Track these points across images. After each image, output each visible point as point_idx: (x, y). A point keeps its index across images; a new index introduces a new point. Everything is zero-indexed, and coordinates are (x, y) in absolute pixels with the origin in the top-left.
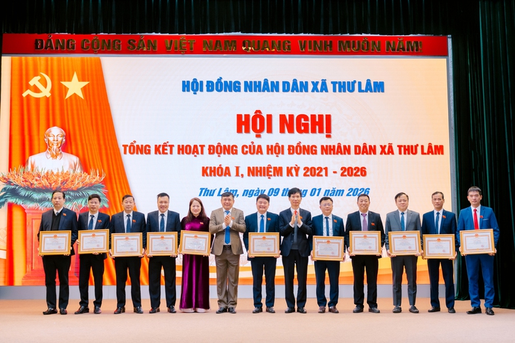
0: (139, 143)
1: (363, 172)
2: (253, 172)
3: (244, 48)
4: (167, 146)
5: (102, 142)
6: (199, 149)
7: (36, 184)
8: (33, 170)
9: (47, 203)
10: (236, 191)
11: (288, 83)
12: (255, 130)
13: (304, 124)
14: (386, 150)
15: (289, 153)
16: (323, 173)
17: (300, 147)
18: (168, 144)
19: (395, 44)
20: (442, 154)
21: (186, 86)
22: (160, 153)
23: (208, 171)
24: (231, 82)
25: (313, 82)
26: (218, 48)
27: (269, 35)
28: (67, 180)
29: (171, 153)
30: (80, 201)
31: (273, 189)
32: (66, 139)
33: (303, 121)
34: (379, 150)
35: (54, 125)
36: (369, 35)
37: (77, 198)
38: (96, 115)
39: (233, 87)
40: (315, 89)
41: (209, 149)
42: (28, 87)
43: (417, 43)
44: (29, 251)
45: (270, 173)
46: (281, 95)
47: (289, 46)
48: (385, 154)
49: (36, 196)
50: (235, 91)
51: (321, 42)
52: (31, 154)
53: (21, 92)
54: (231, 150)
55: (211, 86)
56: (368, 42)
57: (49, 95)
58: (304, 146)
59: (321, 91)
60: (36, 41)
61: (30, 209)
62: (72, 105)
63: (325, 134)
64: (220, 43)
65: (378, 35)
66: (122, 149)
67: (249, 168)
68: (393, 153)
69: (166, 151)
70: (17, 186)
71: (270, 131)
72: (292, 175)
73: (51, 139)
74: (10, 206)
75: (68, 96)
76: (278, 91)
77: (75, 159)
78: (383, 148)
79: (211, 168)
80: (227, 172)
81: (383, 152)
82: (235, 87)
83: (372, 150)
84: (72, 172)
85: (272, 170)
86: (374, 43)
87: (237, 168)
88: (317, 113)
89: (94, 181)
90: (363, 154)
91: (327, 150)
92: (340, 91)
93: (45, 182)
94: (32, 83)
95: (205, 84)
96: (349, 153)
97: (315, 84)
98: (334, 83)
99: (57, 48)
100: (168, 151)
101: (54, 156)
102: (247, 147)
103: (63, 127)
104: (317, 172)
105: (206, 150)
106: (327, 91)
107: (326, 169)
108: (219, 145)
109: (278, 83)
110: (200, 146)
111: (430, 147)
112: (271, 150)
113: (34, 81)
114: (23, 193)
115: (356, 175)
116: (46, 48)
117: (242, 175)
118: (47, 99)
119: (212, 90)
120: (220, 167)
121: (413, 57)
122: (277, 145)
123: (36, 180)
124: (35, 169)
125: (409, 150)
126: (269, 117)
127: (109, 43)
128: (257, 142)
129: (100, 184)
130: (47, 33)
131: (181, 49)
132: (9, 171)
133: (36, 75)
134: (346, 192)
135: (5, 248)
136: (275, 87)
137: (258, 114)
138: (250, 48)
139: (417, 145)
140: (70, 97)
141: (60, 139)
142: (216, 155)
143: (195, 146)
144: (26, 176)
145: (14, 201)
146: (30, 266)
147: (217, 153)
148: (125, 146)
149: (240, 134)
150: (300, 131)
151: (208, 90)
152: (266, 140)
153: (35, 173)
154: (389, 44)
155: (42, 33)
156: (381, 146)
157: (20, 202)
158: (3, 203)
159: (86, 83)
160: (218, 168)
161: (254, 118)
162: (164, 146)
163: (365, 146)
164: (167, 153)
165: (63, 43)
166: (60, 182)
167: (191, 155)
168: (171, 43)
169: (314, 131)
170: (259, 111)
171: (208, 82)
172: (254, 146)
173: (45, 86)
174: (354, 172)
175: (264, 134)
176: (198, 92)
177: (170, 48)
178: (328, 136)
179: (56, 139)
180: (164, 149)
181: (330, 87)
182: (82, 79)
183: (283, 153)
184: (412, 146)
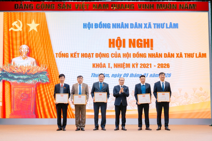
1: (168, 66)
2: (116, 66)
3: (112, 8)
4: (76, 54)
6: (91, 55)
7: (16, 71)
8: (14, 65)
9: (20, 80)
10: (109, 75)
11: (133, 24)
16: (149, 66)
17: (139, 54)
18: (77, 53)
19: (183, 6)
20: (206, 57)
22: (73, 57)
23: (95, 65)
24: (106, 24)
25: (144, 24)
26: (100, 8)
27: (124, 1)
28: (30, 70)
29: (78, 57)
30: (36, 79)
31: (126, 74)
32: (29, 50)
33: (140, 42)
34: (175, 55)
36: (171, 1)
37: (34, 78)
39: (107, 26)
40: (145, 27)
41: (96, 55)
43: (194, 5)
45: (124, 67)
46: (129, 30)
47: (133, 7)
48: (179, 57)
49: (16, 77)
51: (148, 5)
52: (13, 57)
54: (106, 55)
55: (96, 26)
56: (170, 5)
57: (21, 30)
58: (140, 54)
59: (149, 28)
60: (15, 5)
61: (13, 83)
63: (150, 48)
64: (101, 5)
65: (176, 1)
66: (55, 55)
68: (182, 57)
69: (76, 56)
70: (7, 72)
72: (134, 67)
73: (22, 50)
74: (4, 82)
75: (30, 30)
78: (178, 54)
79: (97, 64)
81: (177, 56)
83: (173, 55)
84: (32, 66)
85: (125, 65)
86: (174, 5)
87: (109, 64)
88: (146, 38)
90: (168, 57)
91: (151, 56)
92: (157, 28)
93: (20, 71)
95: (94, 25)
96: (161, 57)
97: (146, 25)
98: (154, 24)
99: (25, 8)
100: (77, 56)
101: (24, 58)
102: (113, 54)
104: (146, 66)
105: (94, 55)
106: (151, 28)
107: (151, 64)
108: (100, 53)
109: (128, 24)
110: (92, 54)
111: (200, 54)
113: (14, 24)
114: (9, 76)
115: (165, 67)
116: (20, 8)
117: (111, 67)
118: (20, 32)
120: (101, 64)
121: (192, 11)
123: (16, 70)
124: (15, 64)
125: (190, 55)
126: (124, 40)
127: (49, 5)
128: (118, 52)
129: (45, 72)
130: (21, 1)
131: (83, 8)
132: (3, 65)
135: (2, 101)
136: (127, 26)
137: (119, 39)
138: (115, 8)
139: (194, 53)
140: (31, 31)
141: (26, 50)
142: (99, 58)
143: (89, 54)
144: (11, 68)
145: (5, 79)
146: (13, 109)
147: (100, 57)
148: (57, 54)
150: (138, 47)
151: (95, 28)
153: (15, 66)
154: (181, 5)
155: (18, 1)
156: (177, 54)
157: (8, 80)
159: (38, 24)
160: (100, 64)
161: (117, 41)
162: (74, 54)
163: (169, 54)
164: (76, 57)
165: (28, 6)
166: (26, 70)
167: (88, 58)
168: (78, 6)
169: (145, 47)
170: (119, 37)
171: (95, 24)
172: (117, 54)
173: (20, 26)
174: (164, 66)
175: (122, 48)
177: (77, 8)
178: (152, 49)
179: (25, 51)
181: (153, 26)
183: (130, 57)
184: (191, 54)
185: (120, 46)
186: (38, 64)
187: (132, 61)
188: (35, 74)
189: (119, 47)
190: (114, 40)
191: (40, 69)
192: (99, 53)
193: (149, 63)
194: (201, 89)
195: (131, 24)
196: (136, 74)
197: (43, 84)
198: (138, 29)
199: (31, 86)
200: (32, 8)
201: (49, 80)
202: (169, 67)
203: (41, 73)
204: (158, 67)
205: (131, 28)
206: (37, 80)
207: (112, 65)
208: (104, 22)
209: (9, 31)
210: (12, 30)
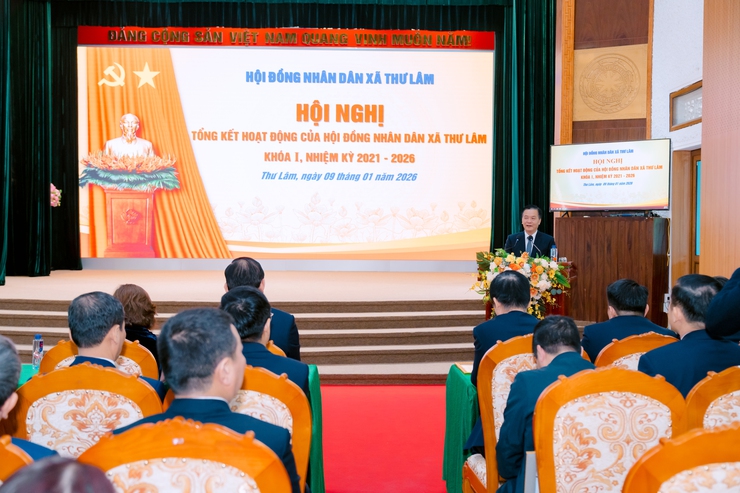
0: (207, 130)
1: (411, 158)
2: (311, 157)
5: (173, 129)
6: (262, 136)
7: (114, 167)
9: (124, 184)
11: (344, 75)
12: (313, 119)
13: (358, 114)
14: (434, 138)
15: (345, 141)
16: (375, 159)
21: (249, 77)
23: (270, 156)
30: (154, 183)
33: (358, 111)
34: (427, 138)
35: (128, 112)
37: (151, 180)
38: (167, 103)
39: (293, 78)
40: (369, 80)
41: (271, 136)
42: (103, 76)
44: (109, 227)
49: (114, 178)
50: (296, 81)
52: (108, 139)
53: (97, 81)
54: (291, 137)
55: (272, 77)
57: (123, 84)
61: (109, 189)
62: (144, 94)
63: (378, 123)
66: (191, 135)
67: (307, 154)
71: (327, 120)
73: (126, 125)
74: (91, 186)
76: (334, 82)
77: (148, 145)
78: (431, 136)
80: (287, 157)
81: (431, 140)
82: (295, 78)
83: (421, 138)
84: (146, 156)
87: (297, 154)
89: (165, 165)
91: (379, 138)
92: (393, 83)
93: (122, 165)
94: (106, 72)
95: (267, 75)
96: (399, 141)
97: (370, 76)
98: (387, 75)
99: (128, 38)
100: (233, 138)
101: (130, 141)
103: (137, 115)
105: (268, 136)
106: (380, 83)
107: (378, 155)
108: (280, 133)
109: (335, 74)
111: (474, 136)
112: (327, 137)
113: (109, 71)
114: (102, 175)
115: (405, 161)
118: (122, 88)
119: (274, 81)
120: (281, 153)
122: (333, 133)
125: (455, 139)
126: (327, 107)
128: (315, 130)
133: (110, 65)
134: (396, 177)
141: (134, 125)
142: (277, 141)
148: (194, 133)
149: (299, 123)
150: (355, 120)
151: (270, 81)
152: (324, 128)
153: (112, 156)
157: (100, 183)
158: (84, 184)
159: (156, 73)
161: (313, 108)
163: (414, 135)
167: (255, 141)
169: (367, 120)
170: (317, 101)
171: (270, 73)
173: (119, 75)
175: (322, 122)
176: (261, 83)
180: (230, 136)
181: (383, 78)
182: (153, 69)
185: (319, 119)
186: (157, 152)
187: (341, 147)
188: (152, 173)
189: (316, 121)
190: (306, 106)
191: (161, 162)
192: (277, 132)
193: (375, 154)
194: (474, 204)
195: (341, 74)
196: (349, 175)
197: (167, 192)
198: (355, 84)
199: (146, 194)
200: (144, 39)
201: (180, 185)
202: (413, 161)
203: (164, 170)
204: (393, 161)
205: (341, 82)
206: (156, 184)
207: (302, 156)
208: (287, 70)
209: (97, 86)
210: (104, 85)
